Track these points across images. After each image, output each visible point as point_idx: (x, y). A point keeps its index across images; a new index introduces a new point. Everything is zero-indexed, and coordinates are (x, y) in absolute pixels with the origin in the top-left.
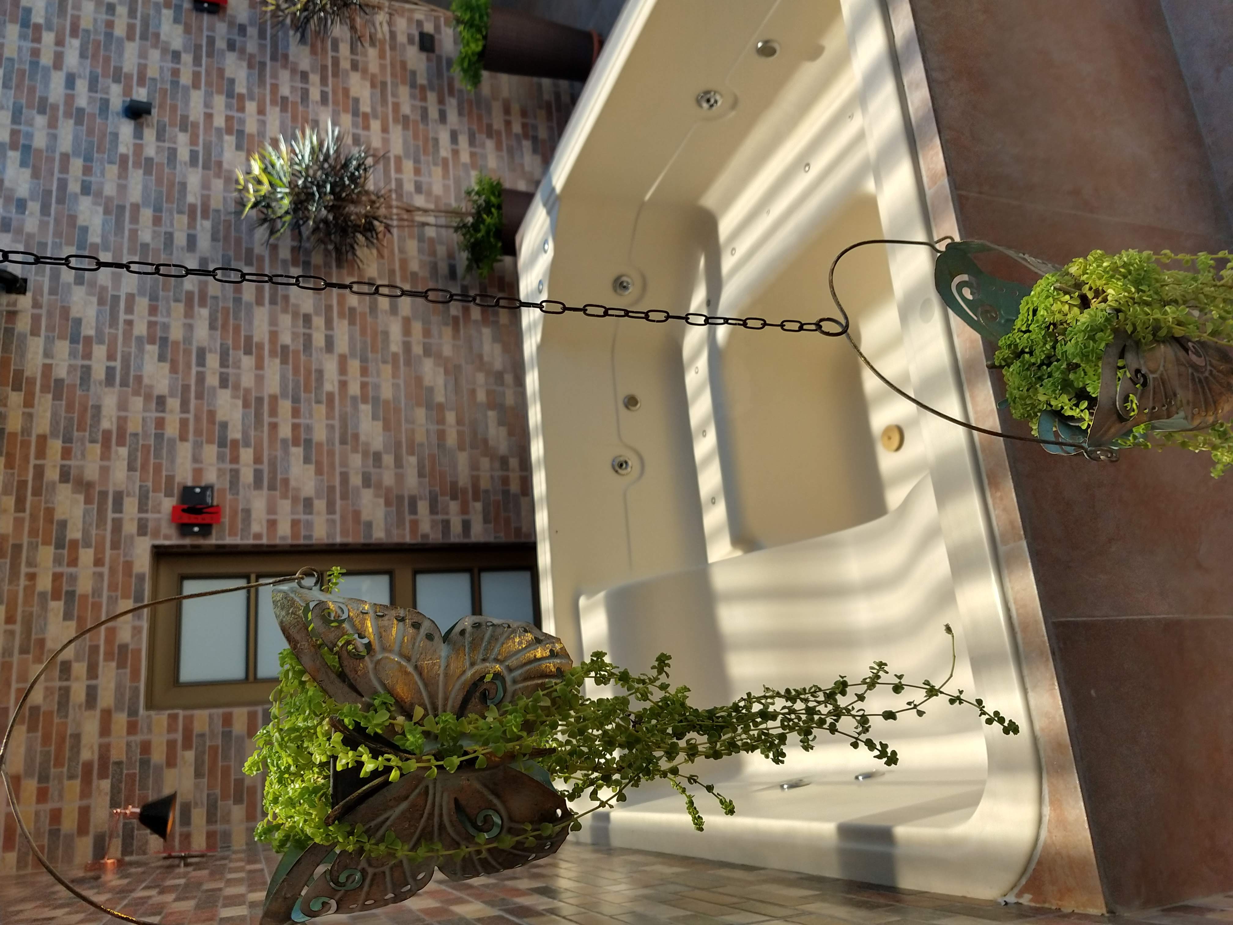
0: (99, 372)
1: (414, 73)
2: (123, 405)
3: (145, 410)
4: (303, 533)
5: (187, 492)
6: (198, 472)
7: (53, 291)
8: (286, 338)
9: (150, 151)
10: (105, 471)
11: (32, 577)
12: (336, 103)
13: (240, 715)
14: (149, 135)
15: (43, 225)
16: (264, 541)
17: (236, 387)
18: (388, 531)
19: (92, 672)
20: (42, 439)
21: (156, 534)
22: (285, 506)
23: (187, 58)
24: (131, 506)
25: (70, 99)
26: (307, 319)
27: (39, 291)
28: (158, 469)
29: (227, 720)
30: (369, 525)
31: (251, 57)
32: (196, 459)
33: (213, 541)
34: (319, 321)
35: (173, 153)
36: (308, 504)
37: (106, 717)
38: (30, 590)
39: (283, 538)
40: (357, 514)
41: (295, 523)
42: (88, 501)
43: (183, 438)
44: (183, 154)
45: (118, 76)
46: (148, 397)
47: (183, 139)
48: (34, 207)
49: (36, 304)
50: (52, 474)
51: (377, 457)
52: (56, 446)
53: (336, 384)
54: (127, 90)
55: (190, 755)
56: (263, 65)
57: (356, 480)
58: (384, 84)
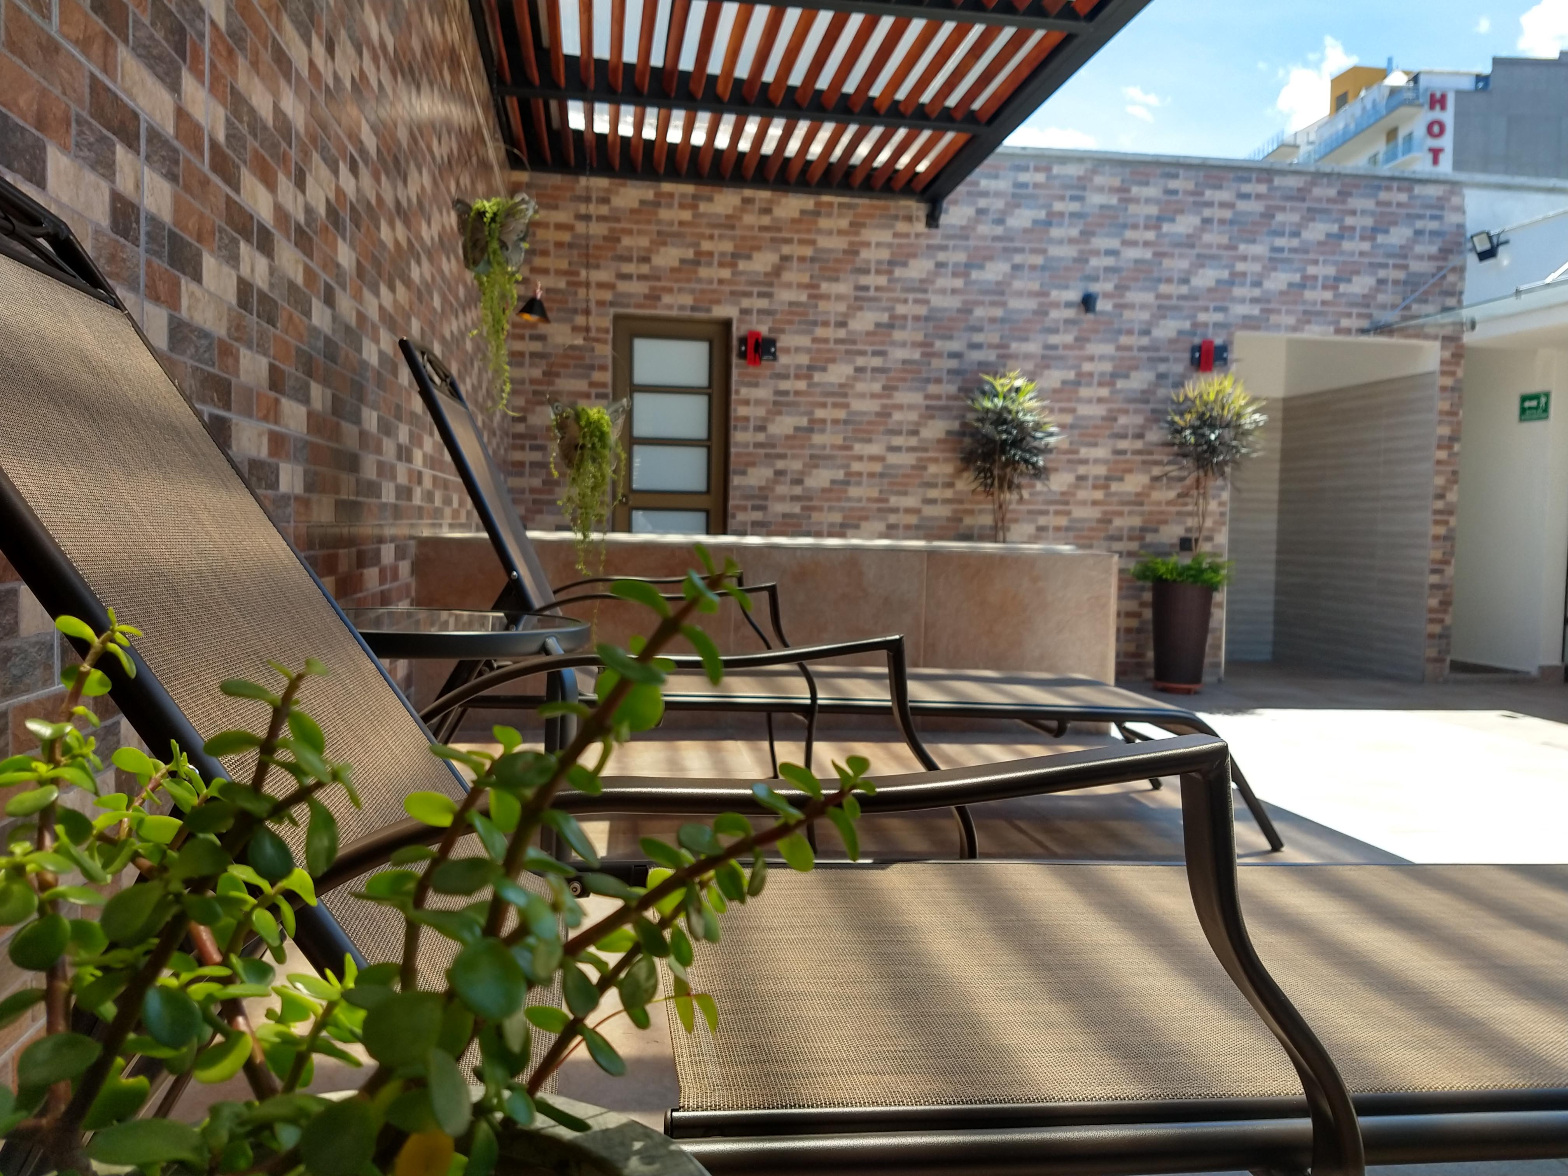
0: (864, 280)
1: (1156, 531)
2: (839, 298)
3: (836, 314)
4: (739, 424)
5: (772, 342)
6: (787, 351)
7: (929, 247)
8: (897, 416)
9: (1054, 314)
10: (789, 286)
11: (711, 237)
12: (1116, 462)
13: (606, 377)
14: (1070, 313)
15: (983, 238)
16: (734, 397)
17: (855, 379)
18: (738, 487)
19: (642, 277)
20: (813, 242)
21: (740, 321)
22: (761, 412)
23: (1145, 341)
24: (763, 303)
25: (1096, 253)
26: (915, 433)
27: (928, 236)
28: (791, 322)
29: (603, 368)
30: (744, 473)
31: (1154, 393)
32: (798, 350)
33: (735, 360)
34: (913, 441)
35: (1055, 331)
36: (762, 428)
37: (610, 286)
38: (702, 236)
39: (735, 410)
40: (753, 464)
41: (746, 419)
42: (766, 274)
43: (815, 340)
44: (1054, 339)
45: (1121, 288)
46: (846, 315)
47: (1069, 338)
48: (999, 230)
49: (918, 235)
50: (786, 250)
51: (799, 482)
52: (808, 252)
53: (860, 453)
54: (1107, 295)
55: (579, 341)
56: (1147, 402)
57: (780, 464)
58: (1141, 504)
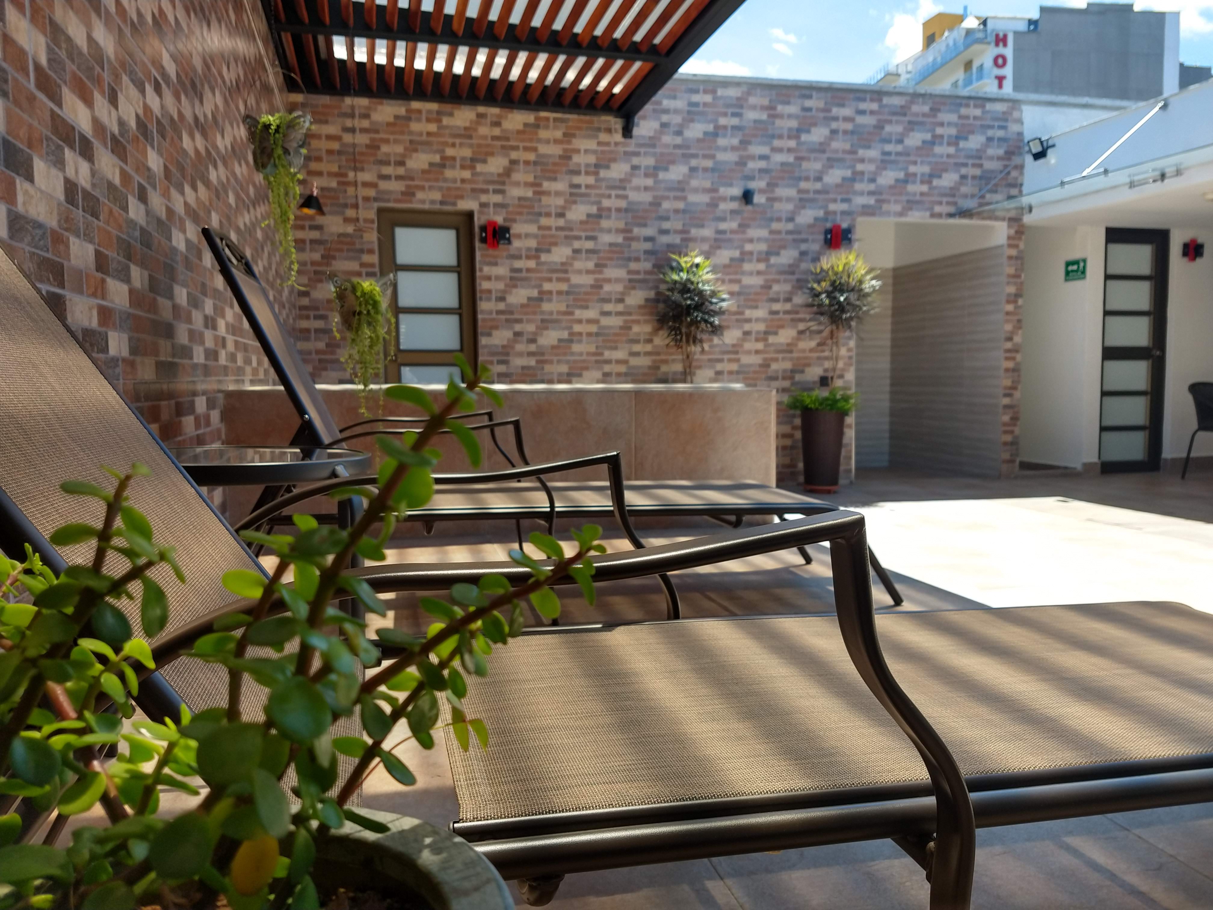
0: (577, 180)
1: (802, 372)
2: (558, 194)
3: (556, 207)
4: (484, 296)
5: (507, 230)
6: (519, 236)
7: (626, 153)
8: (607, 288)
9: (723, 206)
10: (517, 184)
11: (453, 145)
12: (772, 320)
13: (374, 259)
14: (734, 205)
15: (667, 146)
16: (478, 274)
17: (574, 258)
18: (486, 346)
19: (399, 178)
20: (535, 149)
21: (480, 212)
22: (501, 286)
23: (790, 226)
24: (497, 198)
25: (752, 158)
26: (621, 301)
27: (624, 144)
28: (521, 214)
29: (371, 252)
30: (489, 335)
31: (798, 266)
32: (527, 236)
33: (477, 244)
34: (620, 307)
35: (723, 219)
36: (502, 299)
37: (374, 185)
38: (446, 144)
39: (480, 285)
40: (496, 328)
41: (489, 291)
42: (499, 175)
43: (540, 228)
44: (723, 226)
45: (771, 185)
46: (564, 208)
47: (734, 225)
48: (678, 140)
49: (616, 144)
50: (514, 155)
51: (533, 341)
52: (531, 157)
53: (580, 317)
54: (761, 191)
55: (350, 229)
56: (793, 273)
57: (518, 327)
58: (791, 352)
